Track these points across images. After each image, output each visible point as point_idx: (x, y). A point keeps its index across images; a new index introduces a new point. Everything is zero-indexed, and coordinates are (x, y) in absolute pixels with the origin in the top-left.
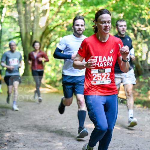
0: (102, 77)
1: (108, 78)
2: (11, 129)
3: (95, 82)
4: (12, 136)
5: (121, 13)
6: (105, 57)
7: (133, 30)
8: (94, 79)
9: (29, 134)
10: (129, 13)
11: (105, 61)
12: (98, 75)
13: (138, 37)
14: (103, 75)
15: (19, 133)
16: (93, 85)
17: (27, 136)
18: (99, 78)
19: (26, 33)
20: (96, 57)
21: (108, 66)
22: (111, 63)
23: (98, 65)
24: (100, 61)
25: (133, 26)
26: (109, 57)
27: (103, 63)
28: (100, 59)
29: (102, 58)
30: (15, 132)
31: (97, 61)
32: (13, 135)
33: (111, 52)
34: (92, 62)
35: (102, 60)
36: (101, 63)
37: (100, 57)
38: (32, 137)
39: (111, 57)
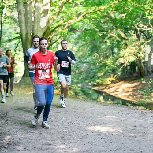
0: (45, 74)
1: (48, 75)
2: (11, 131)
3: (41, 78)
4: (12, 138)
5: (124, 13)
6: (45, 63)
7: (136, 31)
8: (40, 76)
9: (30, 137)
10: (131, 14)
11: (46, 66)
12: (42, 73)
13: (141, 37)
14: (45, 73)
15: (19, 136)
16: (40, 79)
17: (28, 139)
18: (43, 75)
19: (27, 34)
20: (41, 64)
21: (48, 68)
22: (50, 66)
23: (42, 68)
24: (43, 66)
25: (136, 27)
26: (48, 63)
27: (45, 67)
28: (43, 65)
29: (44, 64)
30: (15, 134)
31: (41, 66)
32: (14, 138)
33: (49, 61)
34: (38, 66)
35: (44, 65)
36: (44, 67)
37: (43, 63)
38: (32, 140)
39: (49, 63)
